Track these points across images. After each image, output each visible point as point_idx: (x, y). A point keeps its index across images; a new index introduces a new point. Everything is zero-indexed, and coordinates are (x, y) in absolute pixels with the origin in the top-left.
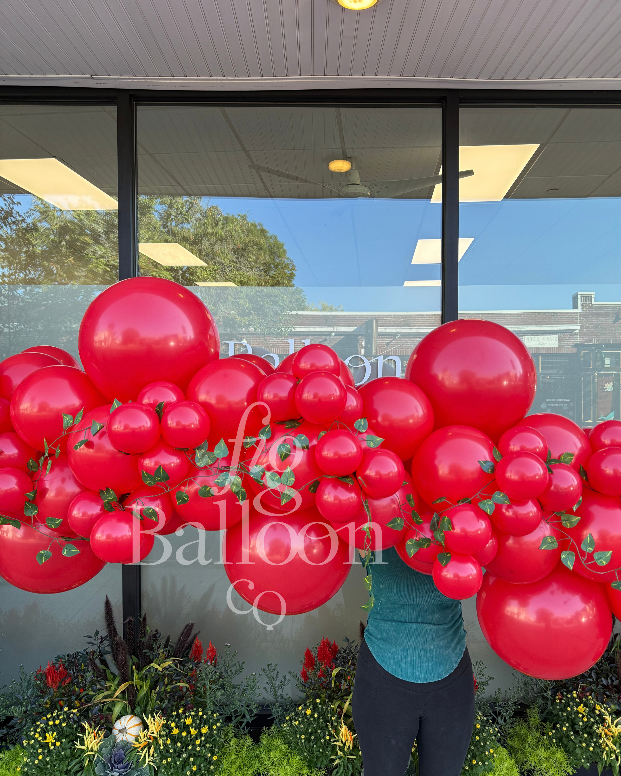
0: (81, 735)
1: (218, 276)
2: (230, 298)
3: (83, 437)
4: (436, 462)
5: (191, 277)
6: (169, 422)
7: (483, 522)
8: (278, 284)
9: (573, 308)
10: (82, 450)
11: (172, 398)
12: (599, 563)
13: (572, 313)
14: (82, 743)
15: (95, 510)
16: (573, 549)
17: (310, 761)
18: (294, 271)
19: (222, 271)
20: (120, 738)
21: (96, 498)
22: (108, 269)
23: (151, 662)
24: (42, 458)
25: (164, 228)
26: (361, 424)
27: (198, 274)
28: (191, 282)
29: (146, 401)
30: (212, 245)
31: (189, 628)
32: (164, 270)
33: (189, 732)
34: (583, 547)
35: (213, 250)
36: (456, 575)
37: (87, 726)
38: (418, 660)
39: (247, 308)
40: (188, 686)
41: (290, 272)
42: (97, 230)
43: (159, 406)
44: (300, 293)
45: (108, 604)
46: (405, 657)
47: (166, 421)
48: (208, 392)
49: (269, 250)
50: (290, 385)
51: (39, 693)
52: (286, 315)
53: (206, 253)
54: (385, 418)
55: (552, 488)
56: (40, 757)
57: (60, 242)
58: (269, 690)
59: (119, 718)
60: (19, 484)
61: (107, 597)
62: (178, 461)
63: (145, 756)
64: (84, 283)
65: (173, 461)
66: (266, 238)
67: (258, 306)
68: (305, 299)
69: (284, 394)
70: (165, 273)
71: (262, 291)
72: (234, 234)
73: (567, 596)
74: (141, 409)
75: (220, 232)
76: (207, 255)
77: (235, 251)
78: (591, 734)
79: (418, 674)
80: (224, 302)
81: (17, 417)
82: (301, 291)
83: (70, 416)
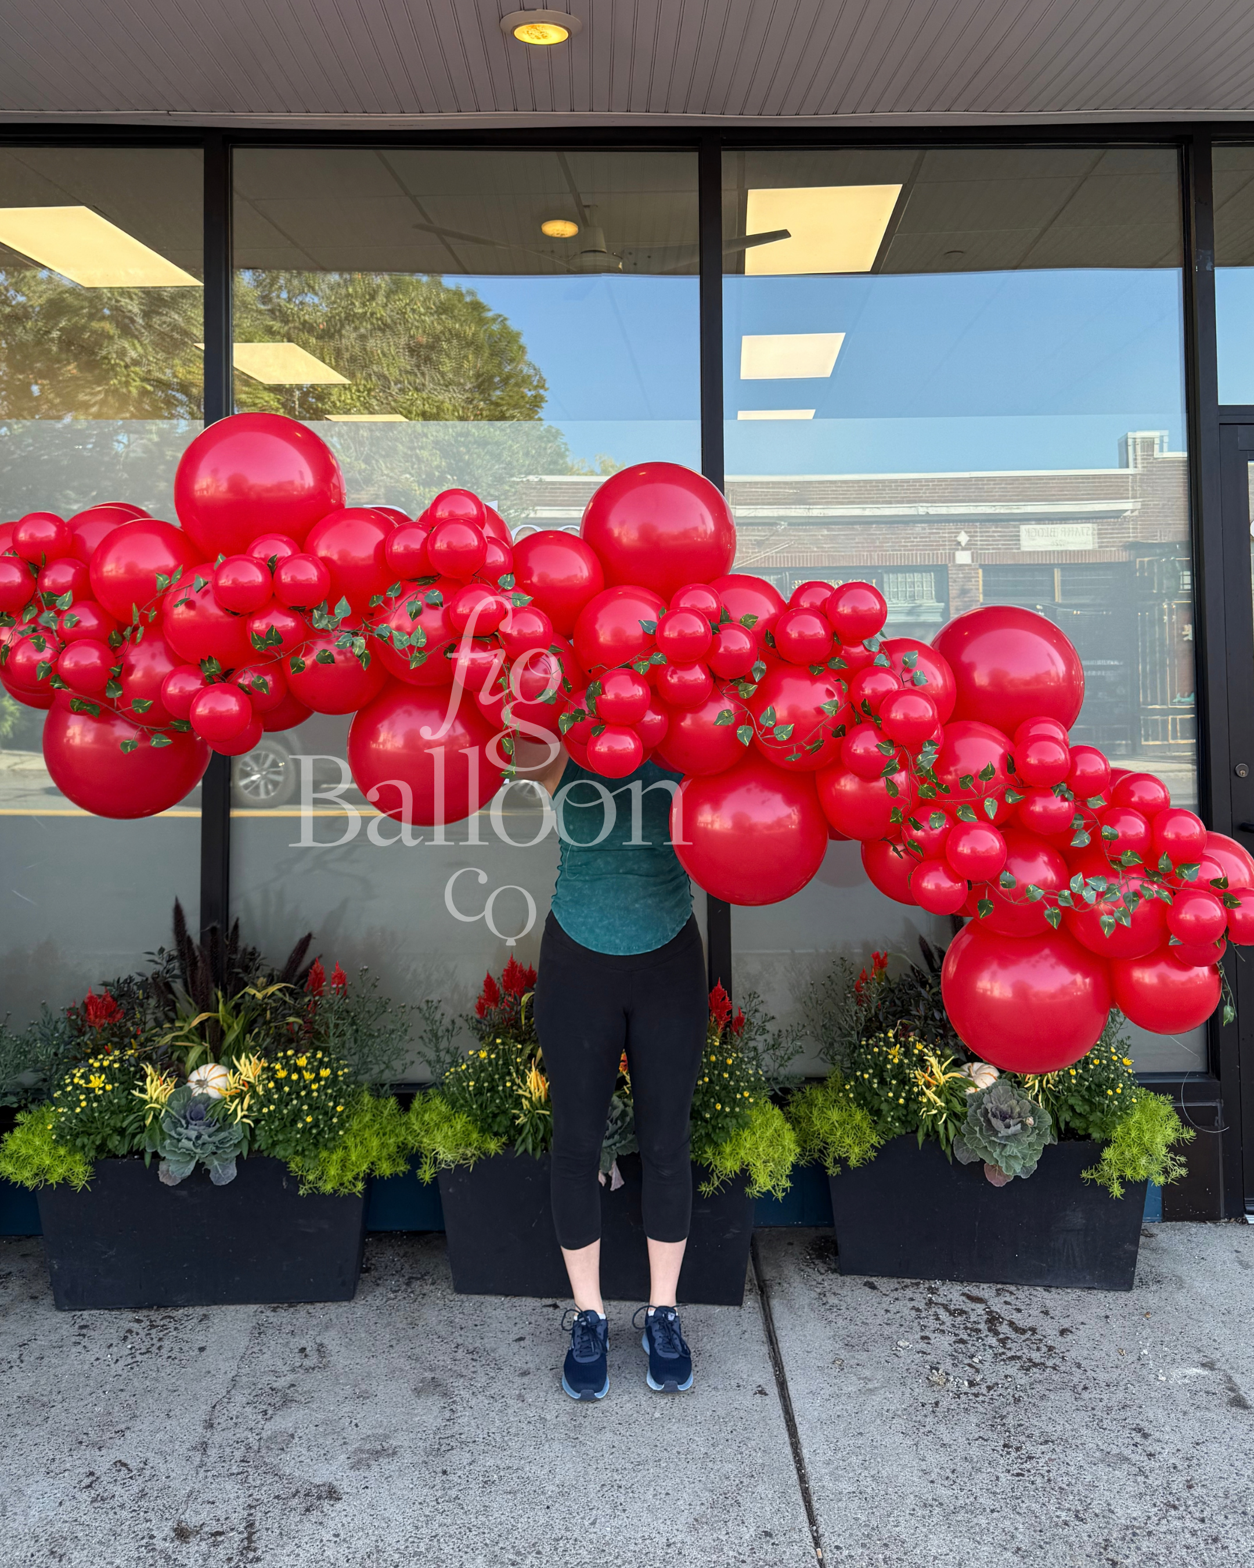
0: (141, 1084)
1: (374, 402)
2: (400, 447)
3: (183, 596)
4: (597, 627)
5: (320, 405)
6: (283, 577)
7: (640, 689)
8: (503, 417)
9: (1121, 467)
10: (180, 612)
11: (287, 552)
12: (779, 738)
13: (1116, 476)
14: (143, 1091)
15: (193, 685)
16: (750, 723)
17: (483, 1120)
18: (542, 392)
19: (384, 392)
20: (197, 1091)
21: (195, 670)
22: (149, 388)
23: (245, 985)
24: (129, 629)
25: (264, 303)
26: (507, 581)
27: (334, 398)
28: (318, 415)
29: (256, 555)
30: (363, 338)
31: (305, 943)
32: (265, 389)
33: (301, 1077)
34: (762, 720)
35: (365, 349)
36: (609, 748)
37: (149, 1070)
38: (617, 923)
39: (438, 467)
40: (300, 1021)
41: (533, 393)
42: (130, 311)
43: (272, 560)
44: (556, 438)
45: (178, 914)
46: (601, 920)
47: (280, 577)
48: (328, 547)
49: (490, 346)
50: (424, 535)
51: (75, 1033)
52: (518, 483)
53: (351, 356)
54: (542, 578)
55: (722, 650)
56: (84, 1104)
57: (48, 332)
58: (427, 1040)
59: (196, 1067)
60: (101, 658)
61: (177, 900)
62: (293, 624)
63: (235, 1110)
64: (98, 416)
65: (289, 623)
66: (481, 321)
67: (461, 464)
68: (567, 450)
69: (416, 546)
70: (267, 396)
71: (467, 434)
72: (410, 315)
73: (767, 794)
74: (251, 562)
75: (381, 312)
76: (353, 359)
77: (413, 350)
78: (905, 1081)
79: (617, 941)
80: (387, 456)
81: (101, 580)
82: (557, 434)
83: (165, 576)
